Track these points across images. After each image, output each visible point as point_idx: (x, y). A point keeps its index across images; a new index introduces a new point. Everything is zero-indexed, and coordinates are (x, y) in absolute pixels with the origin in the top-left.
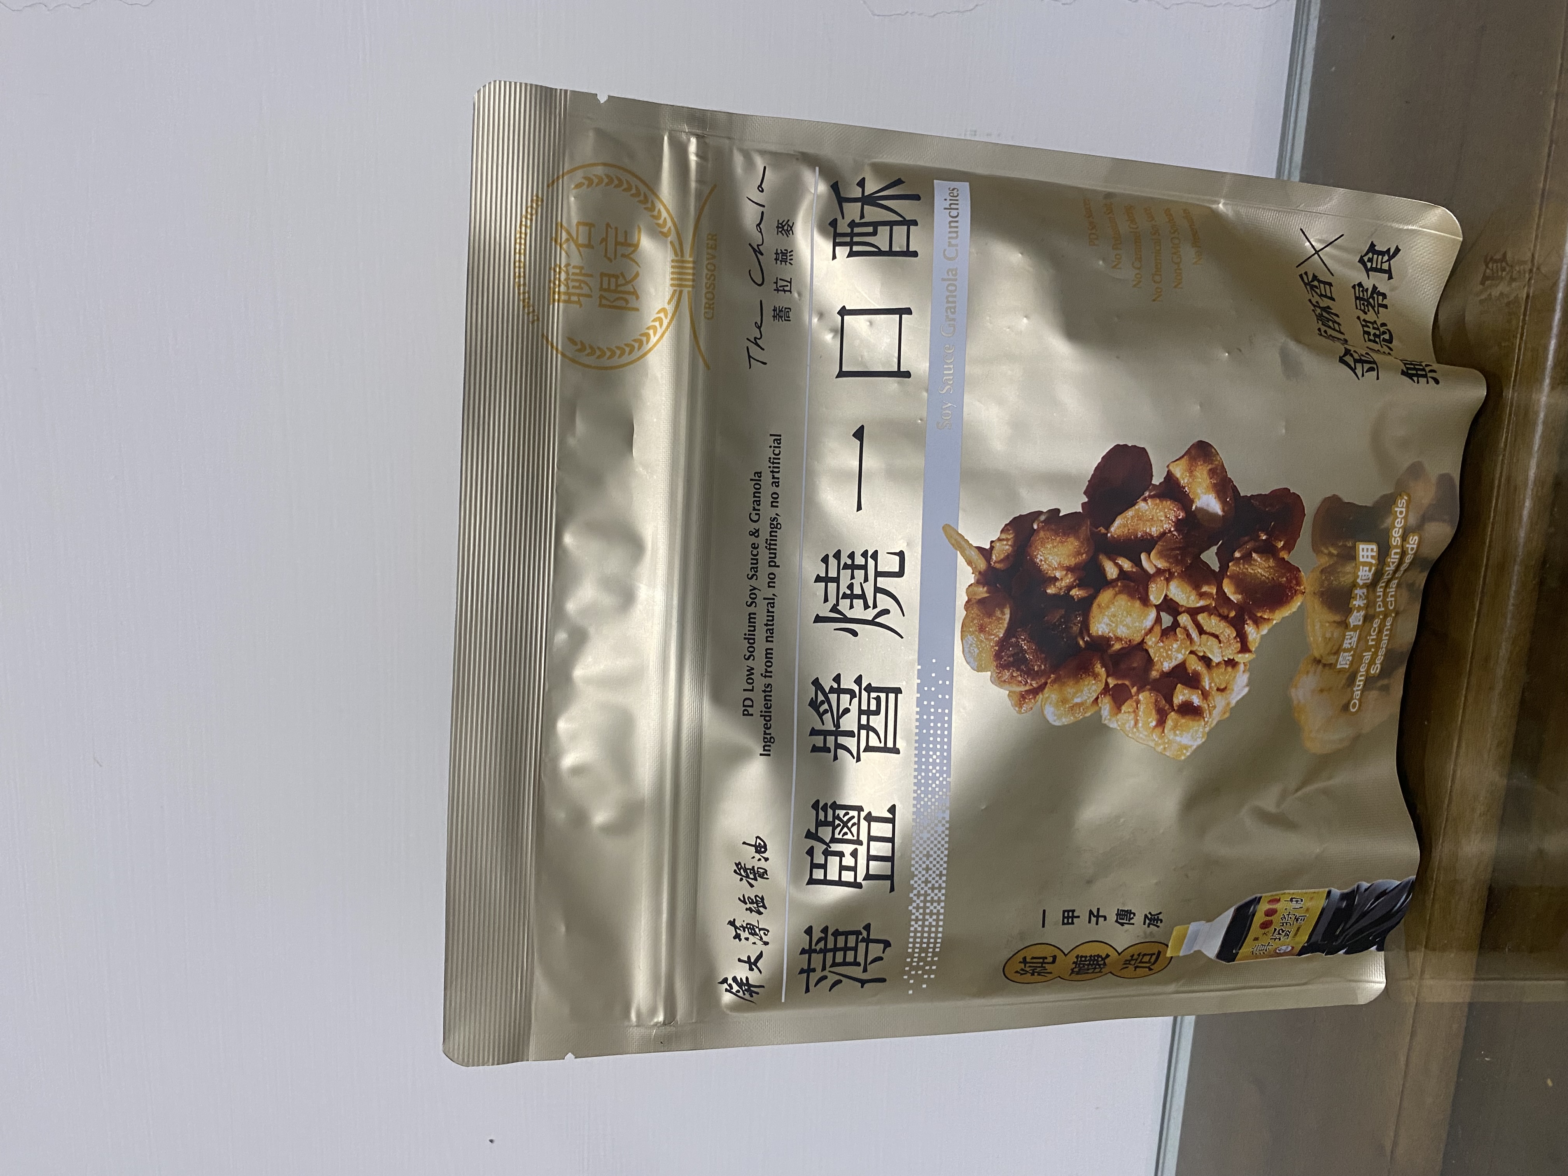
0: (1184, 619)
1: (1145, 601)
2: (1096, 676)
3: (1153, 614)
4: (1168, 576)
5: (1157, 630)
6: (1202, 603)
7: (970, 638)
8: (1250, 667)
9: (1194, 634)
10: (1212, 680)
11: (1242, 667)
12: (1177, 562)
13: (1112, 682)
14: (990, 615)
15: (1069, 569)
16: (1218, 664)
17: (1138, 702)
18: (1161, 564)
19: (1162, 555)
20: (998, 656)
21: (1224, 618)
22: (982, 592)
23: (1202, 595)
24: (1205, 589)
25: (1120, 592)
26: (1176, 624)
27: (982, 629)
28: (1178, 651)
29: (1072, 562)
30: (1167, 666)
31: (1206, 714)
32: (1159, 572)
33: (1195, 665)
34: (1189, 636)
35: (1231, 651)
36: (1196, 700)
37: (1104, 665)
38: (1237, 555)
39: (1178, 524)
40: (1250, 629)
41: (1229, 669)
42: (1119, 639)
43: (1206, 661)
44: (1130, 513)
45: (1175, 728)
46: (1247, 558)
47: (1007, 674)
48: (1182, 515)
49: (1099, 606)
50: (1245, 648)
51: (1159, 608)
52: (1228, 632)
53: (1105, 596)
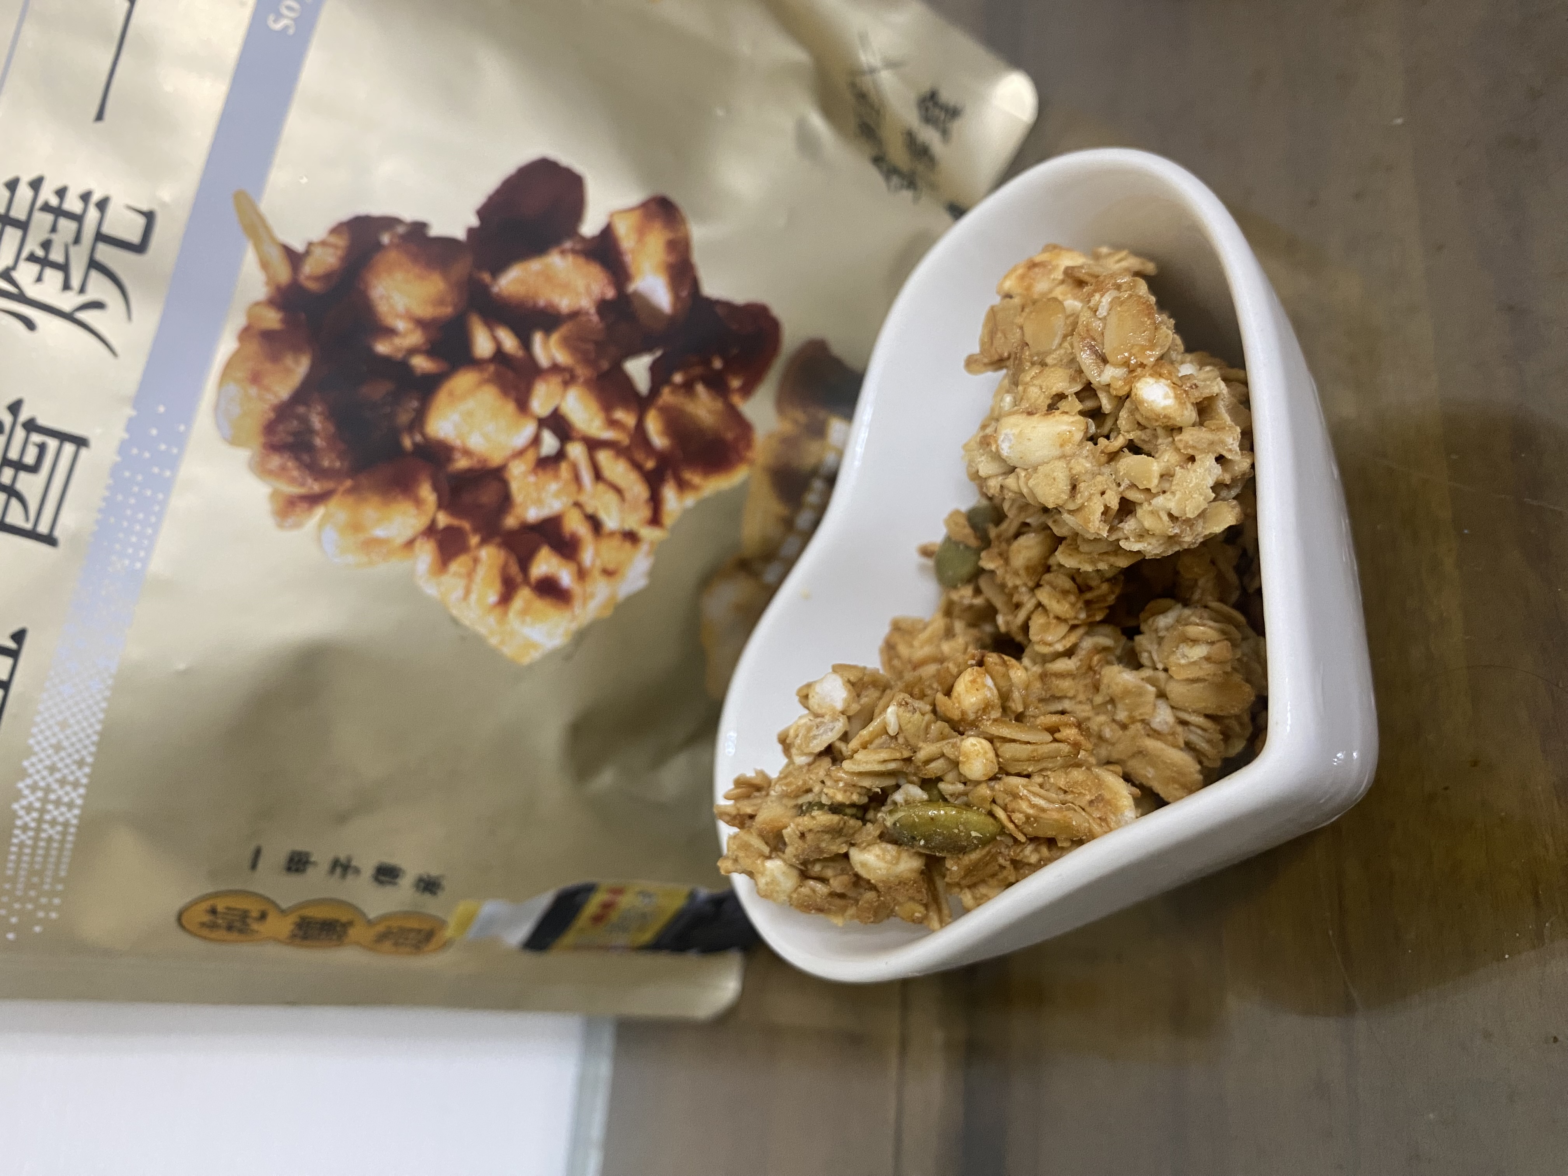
0: (576, 451)
1: (523, 405)
2: (418, 502)
3: (529, 429)
4: (568, 377)
5: (531, 456)
6: (608, 434)
7: (233, 389)
8: (658, 550)
9: (587, 476)
10: (597, 553)
11: (644, 547)
12: (587, 360)
13: (443, 520)
14: (275, 357)
15: (421, 323)
16: (612, 534)
17: (476, 561)
18: (562, 357)
19: (568, 343)
20: (269, 428)
21: (637, 466)
22: (272, 319)
23: (612, 423)
24: (620, 415)
25: (488, 381)
26: (560, 455)
27: (256, 378)
28: (557, 495)
29: (427, 312)
30: (533, 514)
31: (577, 603)
32: (556, 368)
33: (575, 524)
34: (577, 478)
35: (635, 520)
36: (566, 577)
37: (436, 488)
38: (678, 378)
39: (603, 306)
40: (670, 494)
41: (628, 545)
42: (467, 453)
43: (595, 523)
44: (535, 265)
45: (524, 612)
46: (688, 387)
47: (276, 461)
48: (610, 293)
49: (451, 394)
50: (655, 520)
51: (542, 423)
52: (638, 489)
53: (464, 380)
